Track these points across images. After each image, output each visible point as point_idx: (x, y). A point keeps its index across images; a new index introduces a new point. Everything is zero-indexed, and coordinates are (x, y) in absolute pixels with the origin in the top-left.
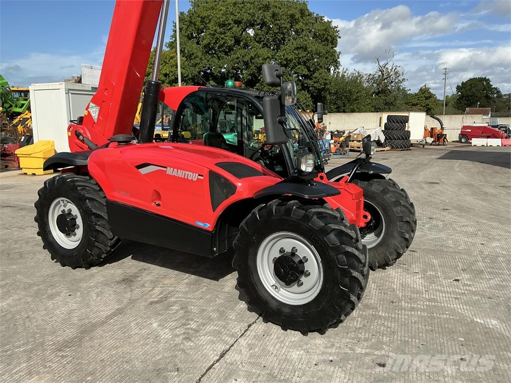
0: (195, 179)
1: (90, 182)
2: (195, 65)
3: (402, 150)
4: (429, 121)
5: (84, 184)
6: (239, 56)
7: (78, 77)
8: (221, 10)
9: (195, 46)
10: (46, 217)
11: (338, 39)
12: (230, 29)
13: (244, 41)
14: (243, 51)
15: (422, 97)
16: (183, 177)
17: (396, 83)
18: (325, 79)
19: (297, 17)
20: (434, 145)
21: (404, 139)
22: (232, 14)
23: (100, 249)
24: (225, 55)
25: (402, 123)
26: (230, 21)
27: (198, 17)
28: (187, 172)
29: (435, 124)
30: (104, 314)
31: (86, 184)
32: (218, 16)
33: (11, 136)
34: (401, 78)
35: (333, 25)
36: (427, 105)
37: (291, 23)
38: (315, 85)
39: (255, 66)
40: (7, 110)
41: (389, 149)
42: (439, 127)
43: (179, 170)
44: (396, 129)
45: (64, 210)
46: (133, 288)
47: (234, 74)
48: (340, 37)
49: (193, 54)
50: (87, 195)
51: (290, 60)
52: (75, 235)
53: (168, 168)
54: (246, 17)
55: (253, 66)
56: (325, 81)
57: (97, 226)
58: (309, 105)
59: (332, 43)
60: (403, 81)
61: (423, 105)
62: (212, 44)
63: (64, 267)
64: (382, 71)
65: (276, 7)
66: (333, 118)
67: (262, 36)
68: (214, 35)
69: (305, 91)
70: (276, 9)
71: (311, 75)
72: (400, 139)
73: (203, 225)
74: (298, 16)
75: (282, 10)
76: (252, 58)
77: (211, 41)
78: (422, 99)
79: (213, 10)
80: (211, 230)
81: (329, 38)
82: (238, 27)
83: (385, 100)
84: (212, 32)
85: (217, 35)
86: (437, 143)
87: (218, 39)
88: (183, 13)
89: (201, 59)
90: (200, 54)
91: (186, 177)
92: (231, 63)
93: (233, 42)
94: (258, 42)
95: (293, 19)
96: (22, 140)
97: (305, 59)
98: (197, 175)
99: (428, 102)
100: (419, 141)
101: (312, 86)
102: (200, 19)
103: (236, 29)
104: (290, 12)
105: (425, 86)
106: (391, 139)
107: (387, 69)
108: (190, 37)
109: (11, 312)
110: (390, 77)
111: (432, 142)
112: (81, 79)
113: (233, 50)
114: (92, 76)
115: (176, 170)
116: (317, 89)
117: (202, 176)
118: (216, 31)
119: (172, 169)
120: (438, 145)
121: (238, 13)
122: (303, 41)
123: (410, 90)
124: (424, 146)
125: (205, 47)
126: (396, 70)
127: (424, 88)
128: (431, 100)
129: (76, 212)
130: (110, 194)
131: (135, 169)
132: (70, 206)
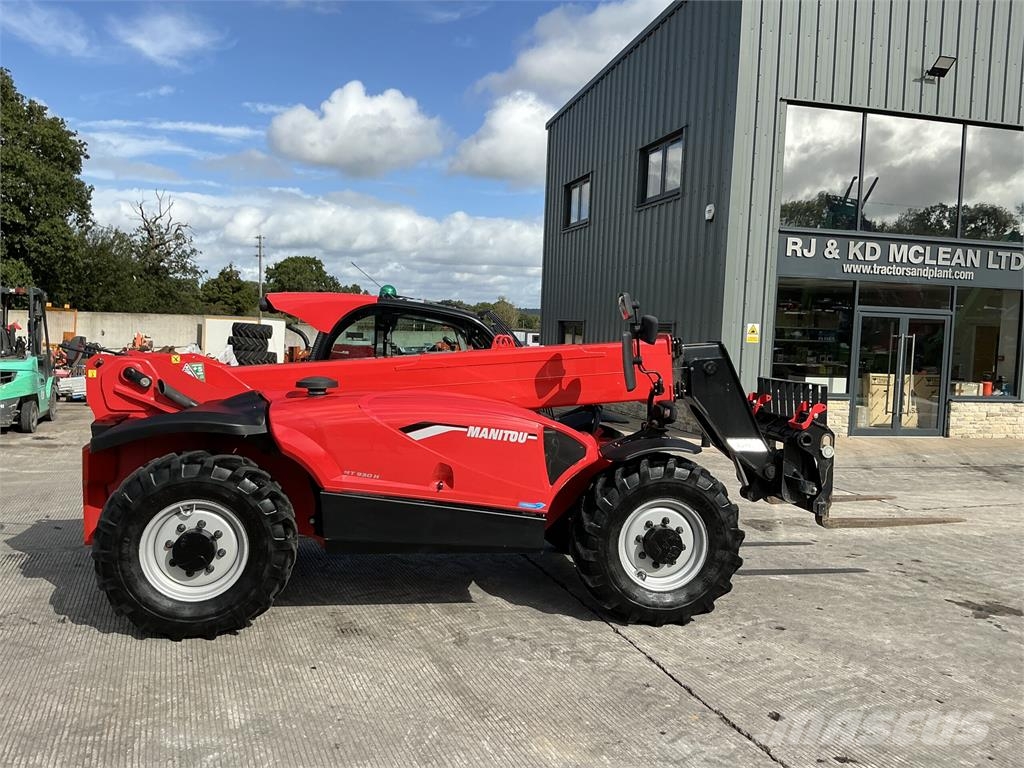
0: (522, 441)
11: (83, 160)
15: (226, 287)
16: (500, 439)
17: (178, 256)
18: (66, 239)
28: (507, 432)
34: (187, 248)
36: (236, 303)
38: (43, 248)
42: (302, 346)
43: (493, 430)
45: (181, 526)
48: (87, 157)
52: (211, 571)
53: (472, 428)
60: (192, 253)
61: (230, 302)
64: (150, 231)
66: (109, 323)
69: (17, 259)
71: (32, 226)
73: (533, 506)
78: (226, 290)
80: (546, 511)
83: (159, 287)
91: (505, 439)
98: (526, 434)
99: (237, 296)
101: (35, 250)
105: (230, 266)
107: (159, 226)
110: (164, 244)
115: (485, 430)
116: (46, 258)
117: (534, 435)
119: (478, 429)
123: (207, 271)
126: (179, 231)
127: (228, 270)
128: (242, 293)
129: (214, 526)
130: (334, 480)
131: (400, 433)
132: (200, 516)
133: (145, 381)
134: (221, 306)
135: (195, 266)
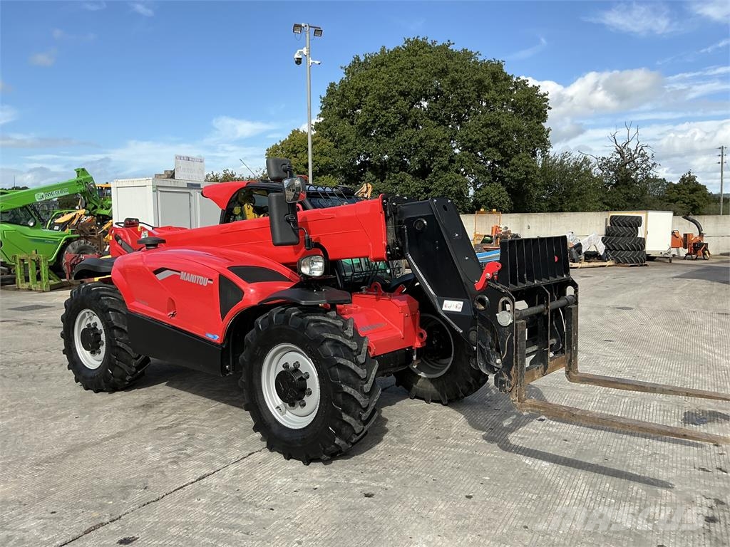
0: (205, 285)
1: (116, 292)
2: (347, 151)
3: (631, 266)
4: (682, 224)
5: (109, 293)
6: (405, 138)
7: (171, 171)
8: (383, 79)
9: (347, 126)
10: (71, 332)
11: (548, 111)
12: (394, 103)
13: (413, 118)
14: (411, 131)
15: (684, 190)
16: (194, 282)
17: (644, 169)
18: (527, 167)
19: (486, 83)
20: (689, 259)
21: (634, 250)
22: (397, 83)
23: (123, 369)
24: (386, 137)
25: (632, 227)
26: (394, 93)
27: (352, 88)
28: (198, 277)
29: (691, 229)
30: (102, 436)
31: (111, 294)
32: (378, 87)
33: (93, 245)
34: (650, 162)
35: (541, 91)
36: (692, 202)
37: (477, 92)
38: (512, 174)
39: (426, 151)
40: (90, 212)
41: (612, 264)
42: (696, 234)
43: (192, 275)
44: (623, 236)
45: (90, 323)
46: (148, 413)
47: (398, 162)
48: (550, 108)
49: (344, 137)
50: (110, 307)
51: (475, 142)
52: (100, 353)
53: (182, 273)
54: (416, 86)
55: (423, 150)
56: (526, 169)
57: (118, 342)
58: (503, 202)
59: (538, 116)
60: (653, 166)
61: (687, 201)
62: (369, 124)
63: (87, 390)
64: (621, 153)
65: (457, 71)
66: (534, 220)
67: (437, 111)
68: (372, 111)
69: (497, 182)
70: (456, 73)
71: (507, 161)
72: (629, 250)
73: (213, 337)
74: (488, 81)
75: (466, 74)
76: (421, 140)
77: (368, 119)
78: (684, 192)
79: (372, 79)
80: (219, 342)
81: (533, 109)
82: (405, 100)
83: (627, 194)
84: (370, 108)
85: (376, 112)
86: (694, 256)
87: (377, 116)
88: (334, 83)
89: (354, 144)
90: (353, 137)
91: (197, 282)
92: (395, 147)
93: (397, 120)
94: (432, 119)
95: (481, 87)
96: (106, 250)
97: (496, 139)
98: (207, 279)
99: (693, 196)
100: (663, 253)
101: (508, 177)
102: (354, 92)
103: (402, 103)
104: (477, 77)
105: (689, 173)
106: (616, 250)
107: (629, 150)
108: (343, 115)
109: (8, 429)
110: (634, 161)
111: (686, 255)
112: (174, 173)
113: (398, 131)
114: (188, 169)
115: (188, 274)
116: (515, 181)
117: (211, 280)
118: (374, 106)
119: (185, 273)
120: (696, 259)
121: (406, 81)
122: (495, 115)
124: (670, 261)
125: (360, 127)
126: (642, 151)
127: (687, 176)
128: (699, 193)
129: (100, 327)
130: (131, 304)
131: (153, 274)
132: (96, 319)
133: (120, 241)
134: (680, 205)
135: (656, 176)
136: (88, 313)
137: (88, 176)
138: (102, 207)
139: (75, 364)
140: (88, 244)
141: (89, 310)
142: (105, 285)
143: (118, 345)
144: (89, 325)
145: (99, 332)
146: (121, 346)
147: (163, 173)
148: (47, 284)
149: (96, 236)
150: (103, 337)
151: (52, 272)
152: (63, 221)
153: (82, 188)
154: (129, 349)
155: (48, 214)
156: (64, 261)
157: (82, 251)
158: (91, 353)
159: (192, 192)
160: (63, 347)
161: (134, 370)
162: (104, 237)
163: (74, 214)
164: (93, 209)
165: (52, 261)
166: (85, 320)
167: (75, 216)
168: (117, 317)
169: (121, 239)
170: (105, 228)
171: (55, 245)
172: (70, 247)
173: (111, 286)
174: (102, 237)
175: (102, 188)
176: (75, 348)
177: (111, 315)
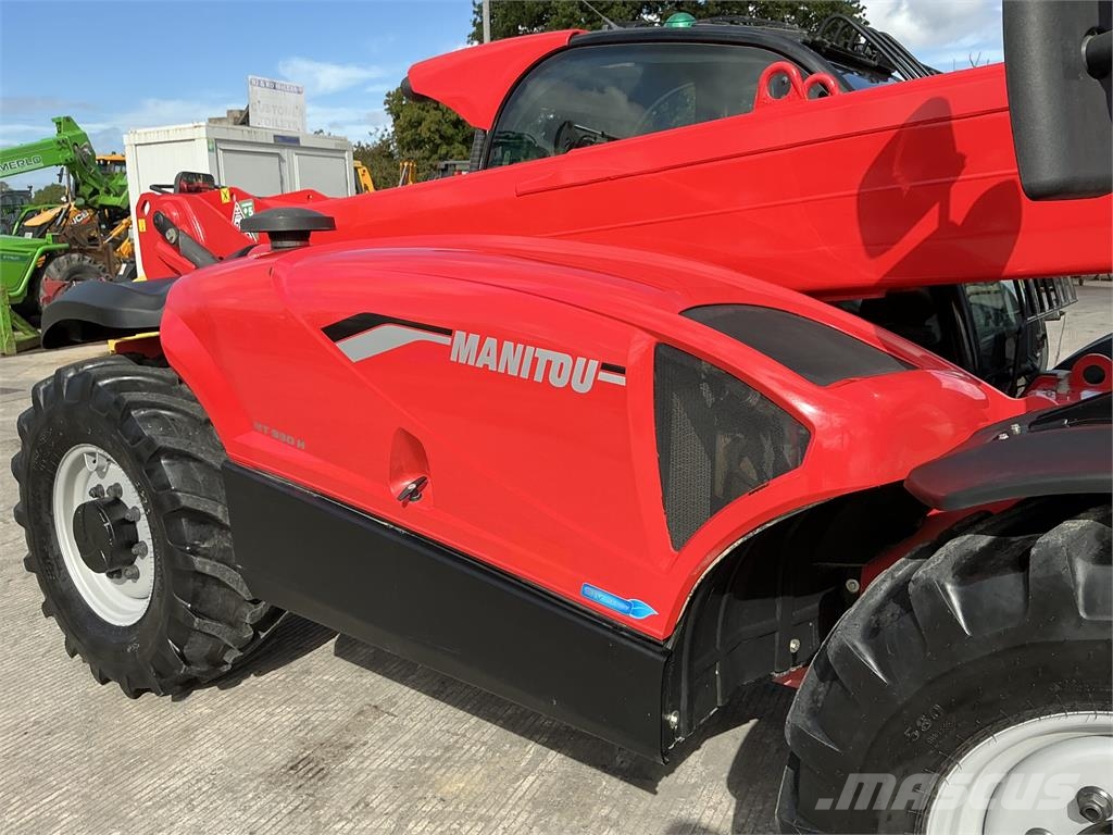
0: (583, 388)
1: (180, 390)
5: (153, 397)
7: (241, 112)
10: (44, 508)
16: (525, 375)
23: (214, 636)
28: (544, 355)
31: (163, 399)
33: (95, 263)
40: (86, 202)
43: (508, 346)
45: (99, 486)
46: (324, 814)
50: (162, 442)
52: (136, 576)
53: (460, 335)
57: (197, 560)
63: (103, 684)
73: (623, 606)
80: (659, 633)
91: (538, 377)
96: (121, 273)
98: (594, 364)
112: (248, 115)
114: (275, 106)
115: (492, 343)
117: (620, 371)
119: (475, 338)
129: (131, 498)
130: (238, 439)
131: (324, 340)
132: (116, 475)
133: (171, 234)
136: (93, 454)
137: (78, 132)
138: (108, 192)
139: (63, 603)
140: (86, 263)
141: (93, 449)
142: (140, 369)
143: (198, 567)
144: (97, 492)
145: (128, 516)
146: (207, 570)
147: (225, 116)
148: (9, 341)
149: (99, 248)
150: (144, 531)
151: (19, 317)
152: (39, 223)
153: (69, 155)
154: (231, 577)
155: (13, 212)
156: (43, 293)
157: (74, 274)
158: (110, 575)
159: (285, 153)
160: (26, 552)
161: (249, 634)
162: (115, 249)
163: (59, 210)
164: (92, 195)
165: (19, 296)
166: (82, 475)
167: (61, 212)
168: (187, 476)
169: (174, 226)
170: (114, 233)
171: (23, 265)
172: (51, 267)
173: (158, 371)
174: (111, 250)
175: (105, 161)
176: (59, 557)
177: (169, 470)
